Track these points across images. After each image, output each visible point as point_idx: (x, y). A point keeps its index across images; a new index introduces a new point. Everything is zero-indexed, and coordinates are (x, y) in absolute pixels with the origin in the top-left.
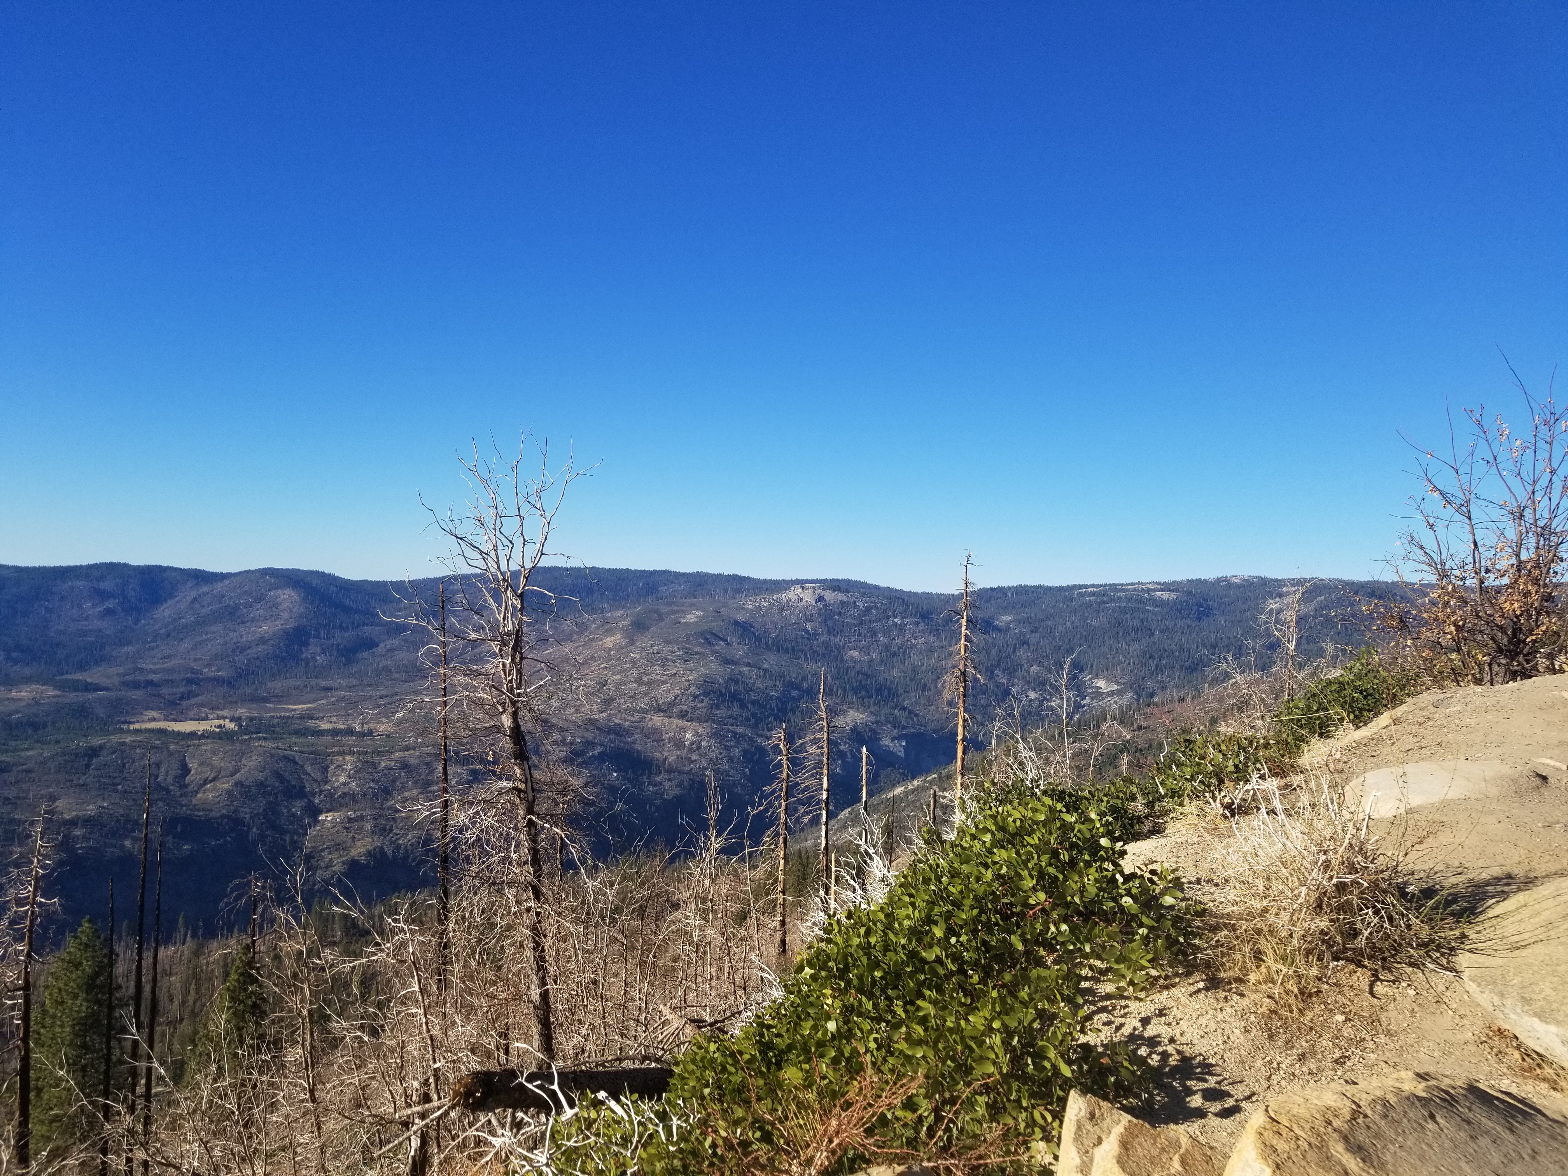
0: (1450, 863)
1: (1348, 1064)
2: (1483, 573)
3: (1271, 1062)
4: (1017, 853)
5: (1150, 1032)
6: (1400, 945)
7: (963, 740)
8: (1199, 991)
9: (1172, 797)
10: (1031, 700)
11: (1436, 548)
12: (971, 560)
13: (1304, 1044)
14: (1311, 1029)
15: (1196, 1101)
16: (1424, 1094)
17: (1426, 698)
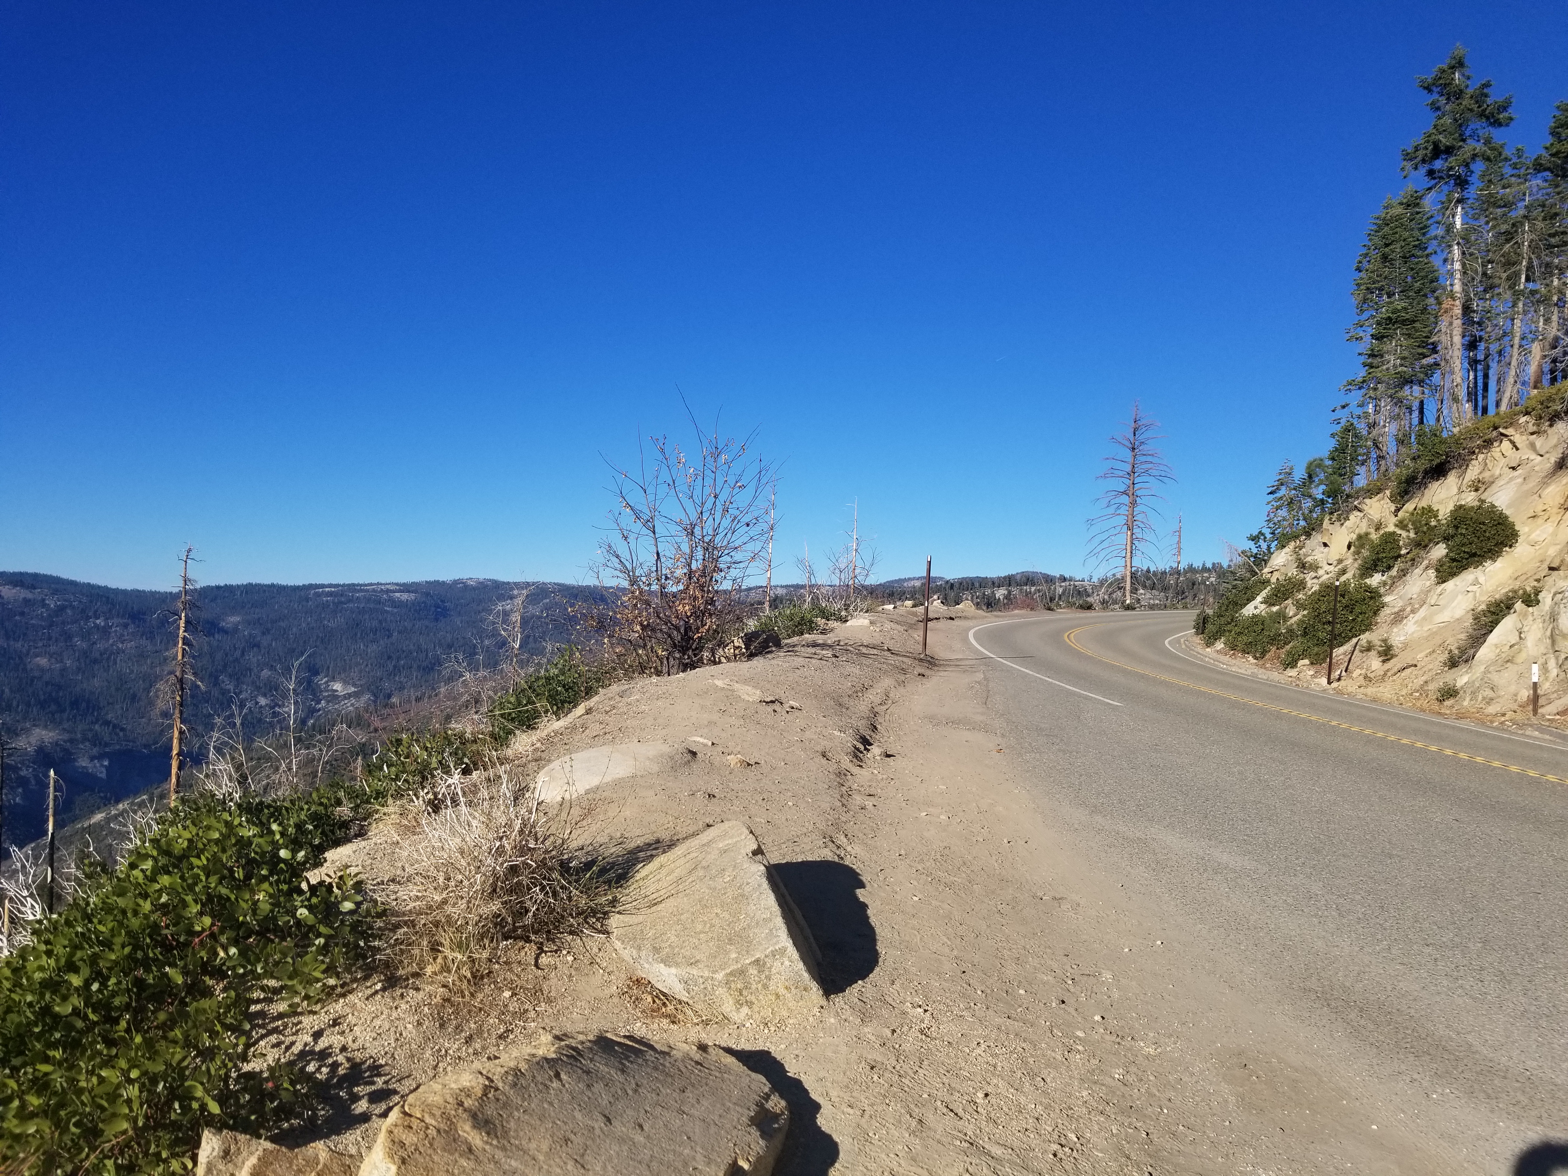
0: (613, 835)
1: (511, 1037)
2: (663, 581)
3: (440, 1050)
4: (182, 878)
5: (322, 1043)
6: (563, 917)
7: (178, 754)
8: (376, 992)
9: (376, 798)
10: (261, 707)
11: (629, 557)
12: (191, 556)
13: (473, 1026)
14: (480, 1009)
15: (362, 1106)
16: (554, 1056)
17: (615, 688)
